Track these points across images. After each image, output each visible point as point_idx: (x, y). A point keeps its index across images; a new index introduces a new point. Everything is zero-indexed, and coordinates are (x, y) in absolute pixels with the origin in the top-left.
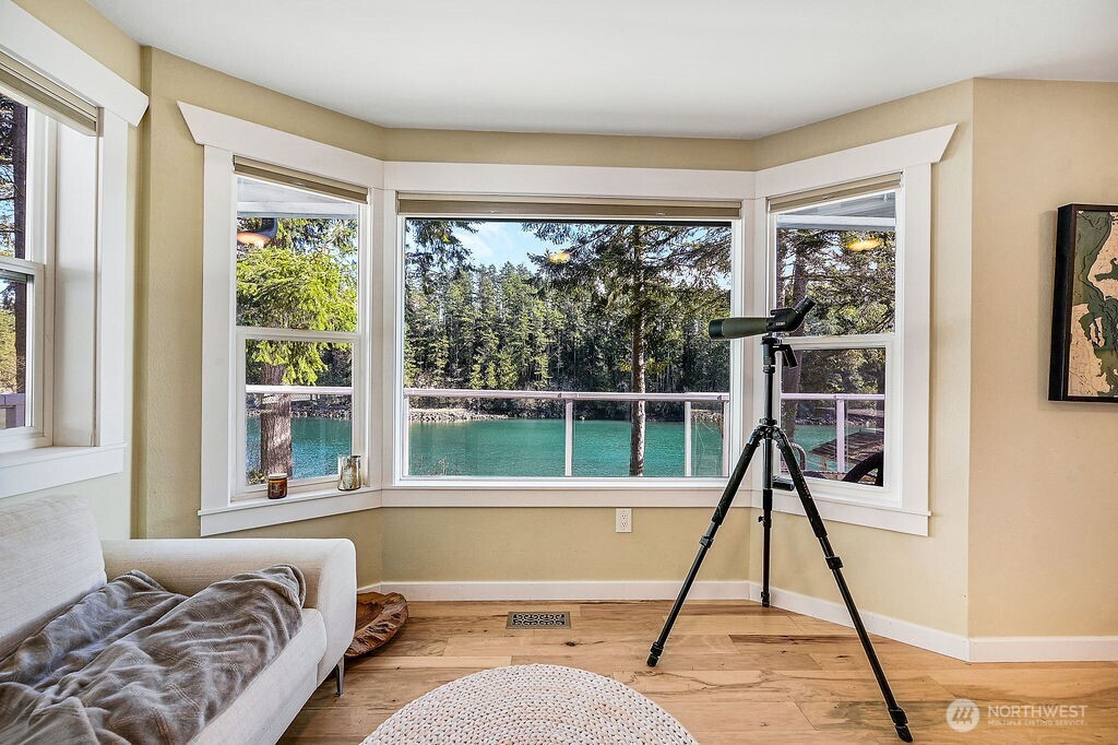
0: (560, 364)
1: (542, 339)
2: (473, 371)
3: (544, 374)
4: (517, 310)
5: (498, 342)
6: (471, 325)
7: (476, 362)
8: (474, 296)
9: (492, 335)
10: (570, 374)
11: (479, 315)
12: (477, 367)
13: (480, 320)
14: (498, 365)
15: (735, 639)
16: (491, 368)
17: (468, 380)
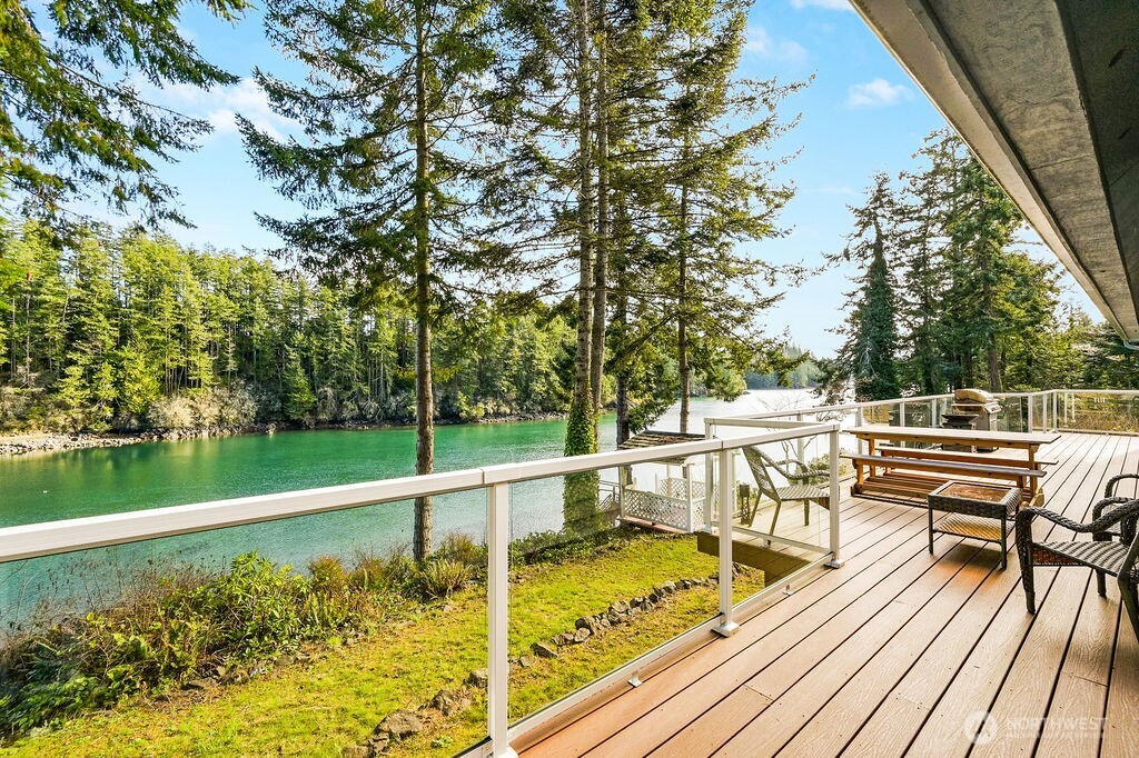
0: (232, 365)
1: (200, 333)
3: (207, 378)
4: (152, 292)
5: (117, 335)
9: (105, 324)
10: (249, 379)
12: (76, 371)
14: (119, 367)
16: (107, 370)
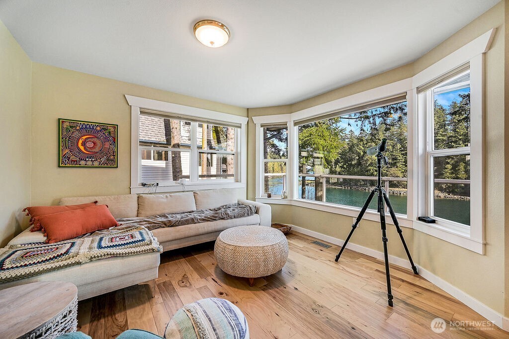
2: (446, 168)
6: (443, 140)
7: (448, 163)
8: (447, 122)
11: (451, 134)
13: (452, 137)
15: (377, 270)
17: (442, 174)
